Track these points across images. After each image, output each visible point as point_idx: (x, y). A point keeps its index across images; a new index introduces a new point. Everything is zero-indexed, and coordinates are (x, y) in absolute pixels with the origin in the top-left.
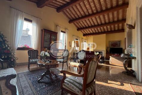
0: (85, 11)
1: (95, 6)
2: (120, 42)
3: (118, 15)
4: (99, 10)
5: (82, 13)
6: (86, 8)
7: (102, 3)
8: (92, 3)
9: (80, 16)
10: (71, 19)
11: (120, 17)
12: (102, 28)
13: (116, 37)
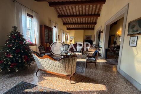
0: (74, 11)
1: (82, 11)
2: (91, 36)
3: (93, 19)
4: (84, 14)
5: (72, 12)
6: (76, 10)
7: (87, 10)
8: (81, 8)
9: (69, 14)
10: (61, 14)
11: (94, 21)
12: (82, 26)
13: (89, 33)
